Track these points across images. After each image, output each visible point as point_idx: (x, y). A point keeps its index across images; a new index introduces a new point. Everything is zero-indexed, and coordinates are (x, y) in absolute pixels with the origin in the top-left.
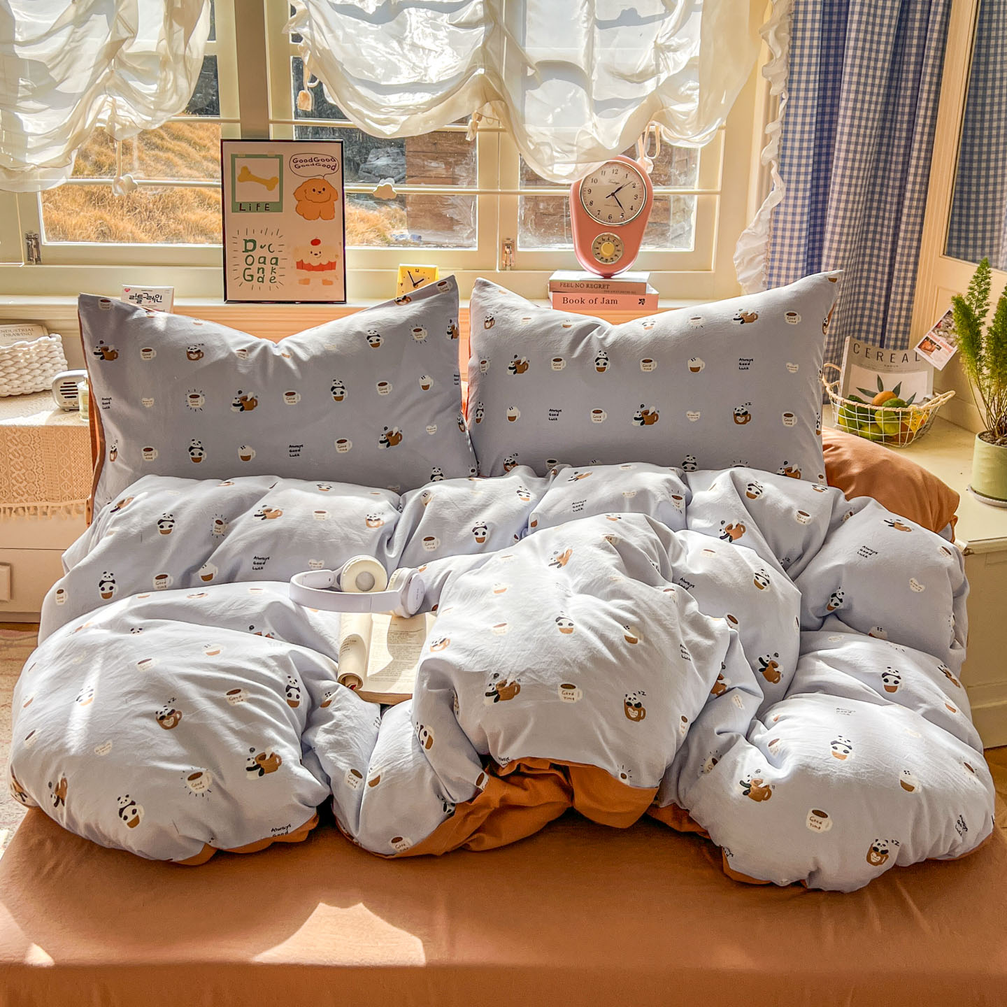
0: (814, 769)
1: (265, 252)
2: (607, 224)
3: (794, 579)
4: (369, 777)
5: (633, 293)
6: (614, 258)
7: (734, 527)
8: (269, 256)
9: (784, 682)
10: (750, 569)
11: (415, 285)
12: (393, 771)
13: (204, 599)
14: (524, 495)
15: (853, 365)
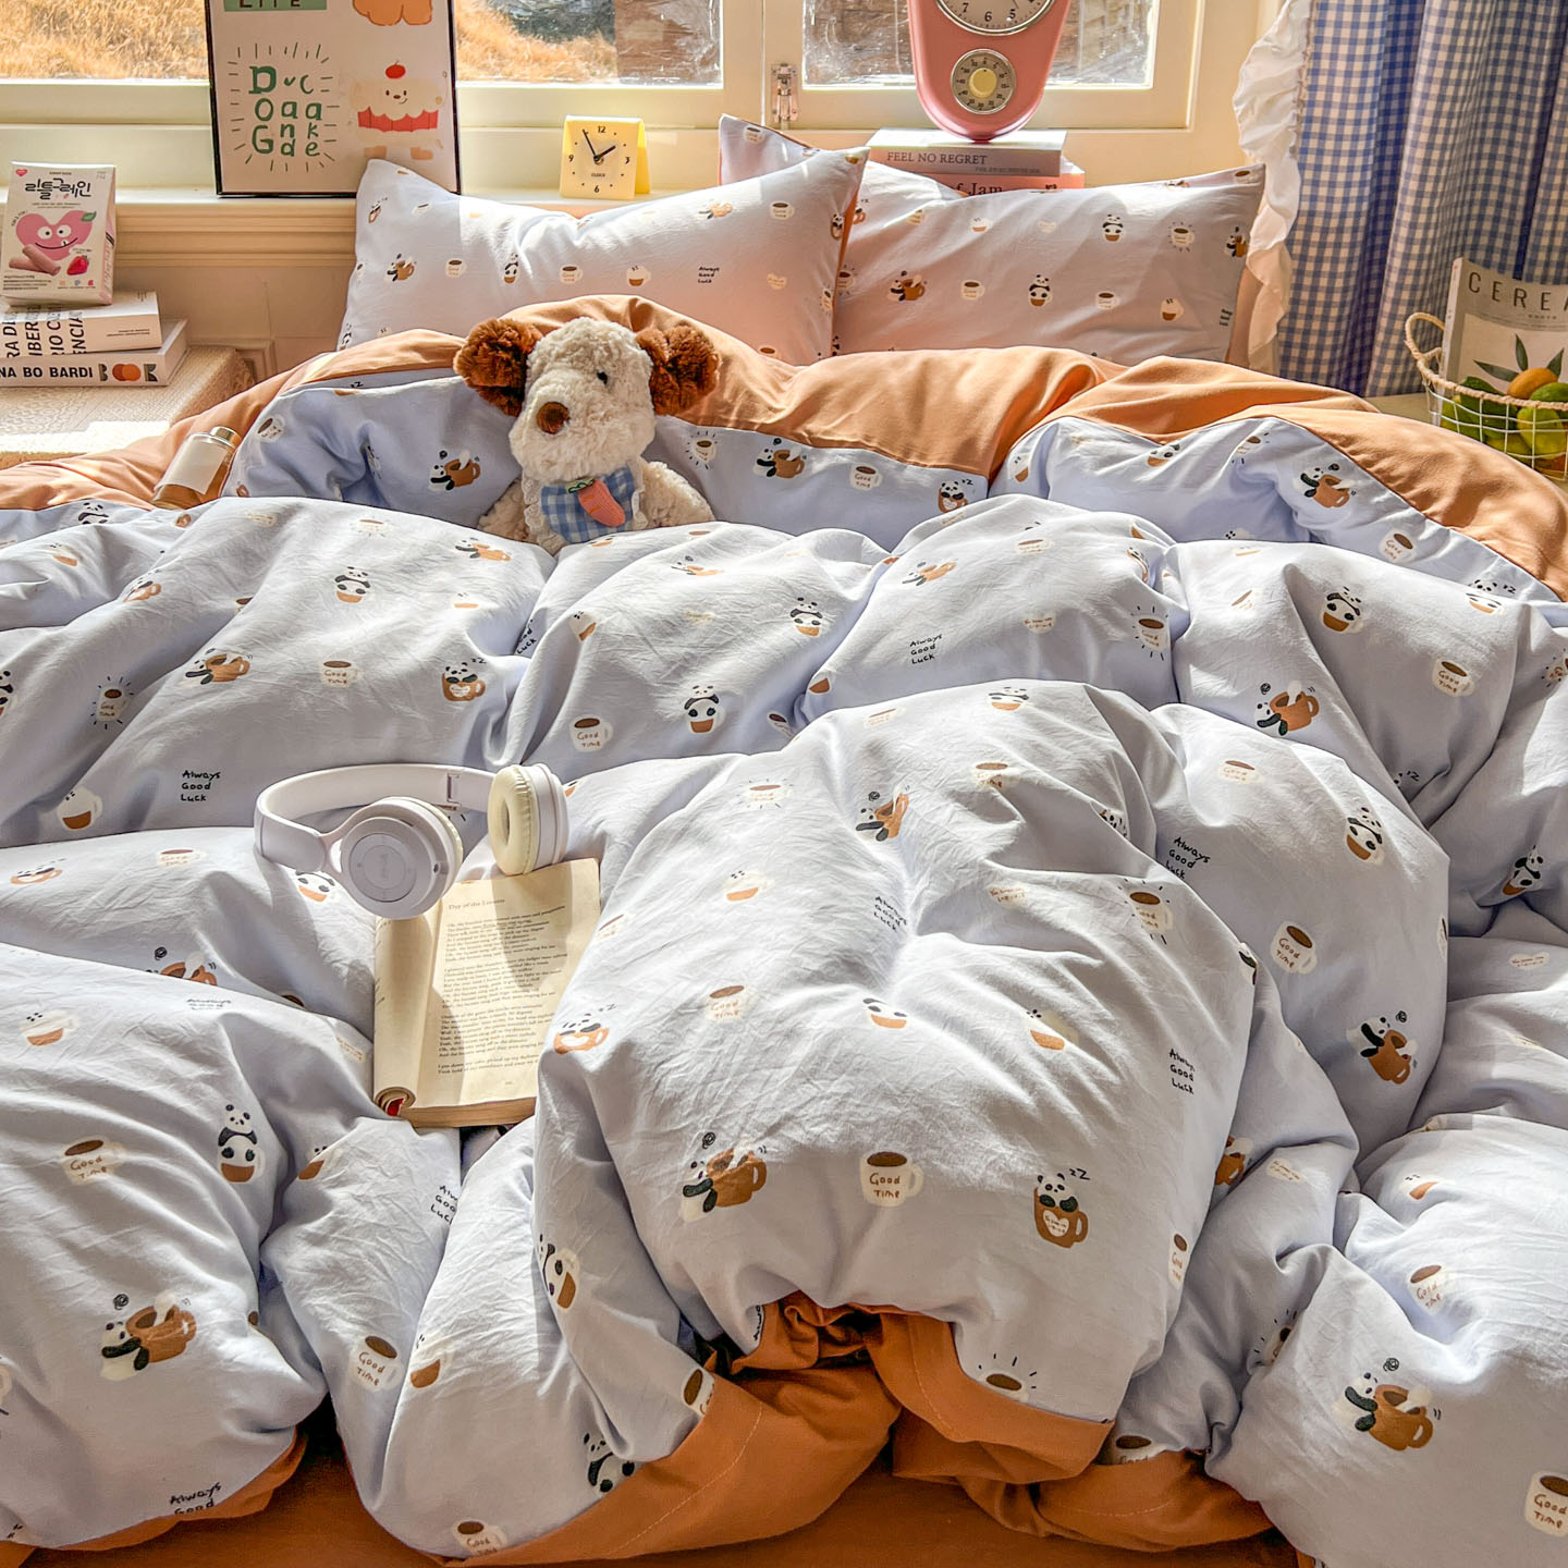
0: (1540, 1364)
1: (292, 91)
2: (981, 30)
3: (1429, 824)
4: (417, 1361)
5: (1037, 172)
6: (997, 101)
7: (1292, 701)
8: (303, 101)
9: (1417, 1076)
10: (1336, 812)
11: (597, 158)
12: (474, 1355)
13: (52, 885)
14: (808, 620)
15: (1467, 315)
